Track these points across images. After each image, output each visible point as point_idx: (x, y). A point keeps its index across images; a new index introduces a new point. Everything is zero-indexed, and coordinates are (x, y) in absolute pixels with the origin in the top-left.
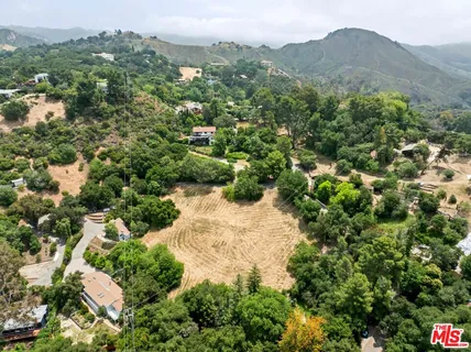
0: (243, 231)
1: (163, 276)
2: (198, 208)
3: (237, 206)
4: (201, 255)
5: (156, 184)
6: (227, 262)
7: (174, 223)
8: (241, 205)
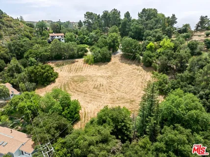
0: (109, 77)
1: (66, 112)
2: (70, 71)
3: (97, 66)
4: (87, 95)
5: (33, 60)
6: (109, 96)
7: (57, 80)
8: (99, 65)
